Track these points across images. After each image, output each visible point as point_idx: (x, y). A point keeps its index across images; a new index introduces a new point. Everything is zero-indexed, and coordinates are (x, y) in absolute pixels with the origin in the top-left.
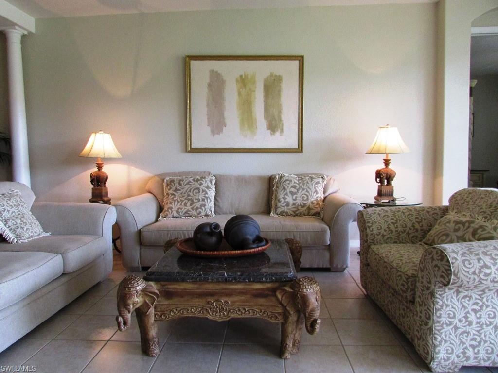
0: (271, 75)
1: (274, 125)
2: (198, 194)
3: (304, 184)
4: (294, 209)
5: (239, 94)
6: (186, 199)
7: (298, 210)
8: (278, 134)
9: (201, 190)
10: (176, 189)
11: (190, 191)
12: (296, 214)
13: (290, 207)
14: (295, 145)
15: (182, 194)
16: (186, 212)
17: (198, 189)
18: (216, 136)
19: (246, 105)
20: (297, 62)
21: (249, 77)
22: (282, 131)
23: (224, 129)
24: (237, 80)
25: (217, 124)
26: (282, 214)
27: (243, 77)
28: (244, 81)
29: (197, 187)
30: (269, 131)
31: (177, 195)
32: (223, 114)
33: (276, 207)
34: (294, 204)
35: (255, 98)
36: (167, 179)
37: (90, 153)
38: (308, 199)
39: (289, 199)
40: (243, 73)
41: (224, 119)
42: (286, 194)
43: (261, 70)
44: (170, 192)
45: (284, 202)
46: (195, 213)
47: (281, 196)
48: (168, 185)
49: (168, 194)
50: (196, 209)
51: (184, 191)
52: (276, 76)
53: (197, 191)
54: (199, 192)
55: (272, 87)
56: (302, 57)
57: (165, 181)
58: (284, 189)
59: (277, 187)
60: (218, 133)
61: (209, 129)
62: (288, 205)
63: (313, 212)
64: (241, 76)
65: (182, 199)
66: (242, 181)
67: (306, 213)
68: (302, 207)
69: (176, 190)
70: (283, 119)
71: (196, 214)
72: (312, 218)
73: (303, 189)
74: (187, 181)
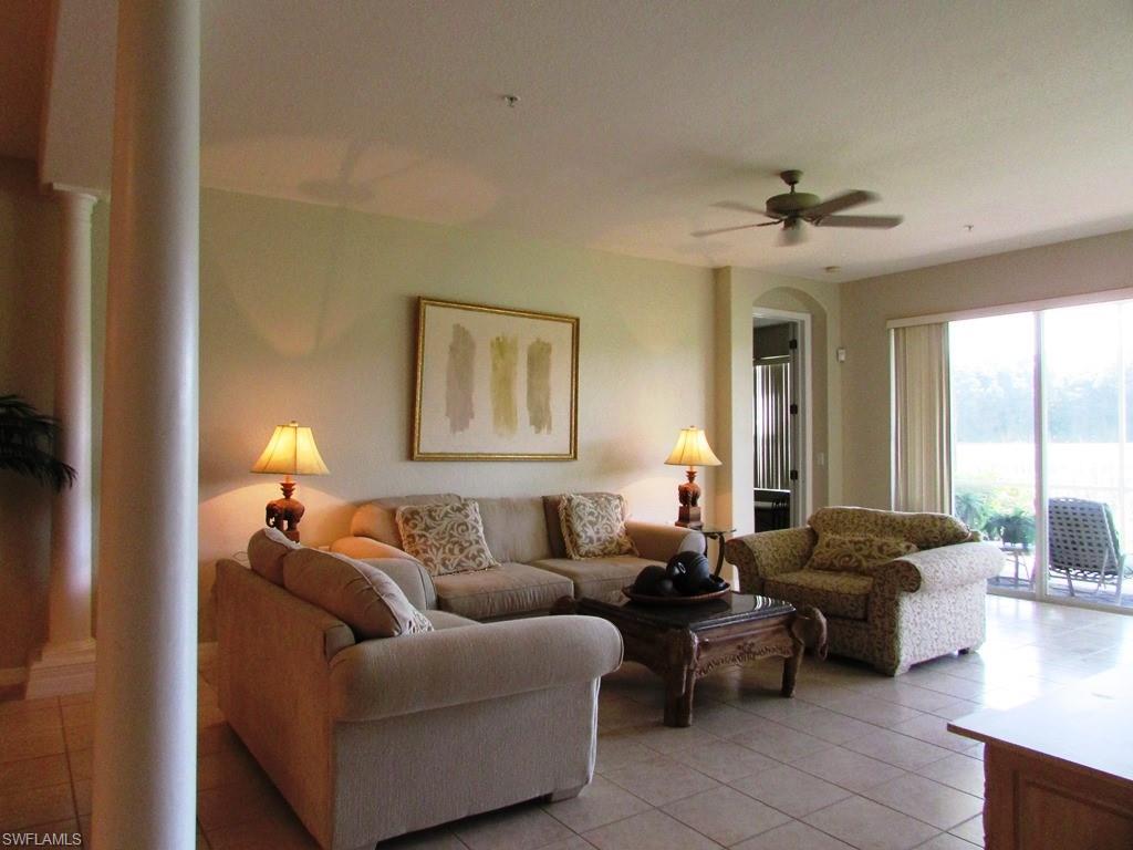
0: (538, 341)
1: (540, 419)
2: (466, 534)
3: (602, 509)
4: (601, 547)
5: (495, 368)
6: (448, 542)
7: (606, 548)
8: (544, 431)
9: (470, 527)
10: (427, 526)
11: (452, 528)
12: (606, 554)
13: (595, 544)
14: (564, 448)
15: (438, 534)
16: (458, 565)
17: (465, 524)
18: (459, 433)
19: (504, 383)
20: (569, 326)
21: (509, 341)
22: (550, 428)
23: (471, 422)
24: (492, 345)
25: (461, 415)
26: (587, 555)
27: (501, 340)
28: (501, 347)
29: (460, 521)
30: (533, 427)
31: (431, 536)
32: (470, 399)
33: (576, 546)
34: (599, 539)
35: (516, 374)
36: (403, 508)
37: (295, 465)
38: (612, 531)
39: (591, 532)
40: (500, 335)
41: (471, 405)
42: (585, 525)
43: (526, 332)
44: (416, 532)
45: (587, 537)
46: (471, 564)
47: (578, 527)
48: (407, 521)
49: (411, 536)
50: (474, 558)
51: (442, 528)
52: (544, 344)
53: (464, 528)
54: (468, 529)
55: (538, 358)
56: (578, 320)
57: (399, 513)
58: (580, 518)
59: (568, 515)
60: (462, 429)
61: (447, 422)
62: (591, 541)
63: (625, 548)
64: (498, 339)
65: (443, 542)
66: (508, 506)
67: (617, 550)
68: (611, 543)
69: (427, 528)
70: (552, 409)
71: (475, 566)
72: (628, 558)
73: (603, 517)
74: (443, 513)
